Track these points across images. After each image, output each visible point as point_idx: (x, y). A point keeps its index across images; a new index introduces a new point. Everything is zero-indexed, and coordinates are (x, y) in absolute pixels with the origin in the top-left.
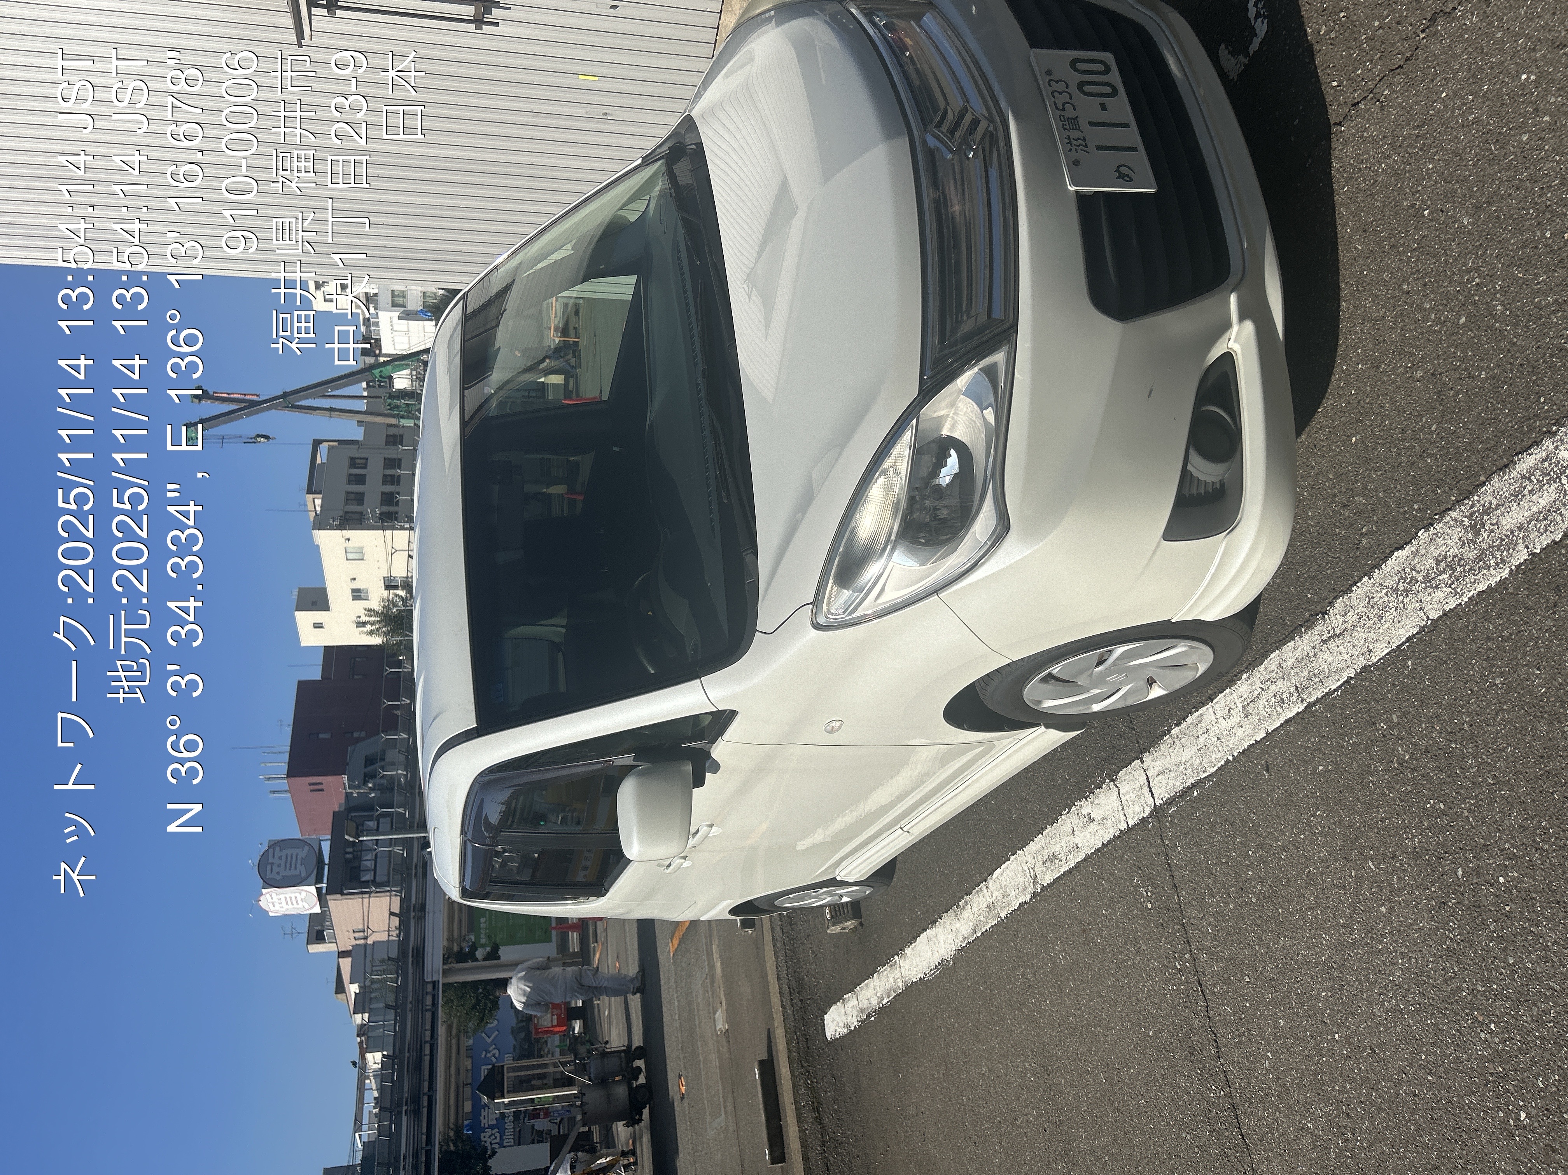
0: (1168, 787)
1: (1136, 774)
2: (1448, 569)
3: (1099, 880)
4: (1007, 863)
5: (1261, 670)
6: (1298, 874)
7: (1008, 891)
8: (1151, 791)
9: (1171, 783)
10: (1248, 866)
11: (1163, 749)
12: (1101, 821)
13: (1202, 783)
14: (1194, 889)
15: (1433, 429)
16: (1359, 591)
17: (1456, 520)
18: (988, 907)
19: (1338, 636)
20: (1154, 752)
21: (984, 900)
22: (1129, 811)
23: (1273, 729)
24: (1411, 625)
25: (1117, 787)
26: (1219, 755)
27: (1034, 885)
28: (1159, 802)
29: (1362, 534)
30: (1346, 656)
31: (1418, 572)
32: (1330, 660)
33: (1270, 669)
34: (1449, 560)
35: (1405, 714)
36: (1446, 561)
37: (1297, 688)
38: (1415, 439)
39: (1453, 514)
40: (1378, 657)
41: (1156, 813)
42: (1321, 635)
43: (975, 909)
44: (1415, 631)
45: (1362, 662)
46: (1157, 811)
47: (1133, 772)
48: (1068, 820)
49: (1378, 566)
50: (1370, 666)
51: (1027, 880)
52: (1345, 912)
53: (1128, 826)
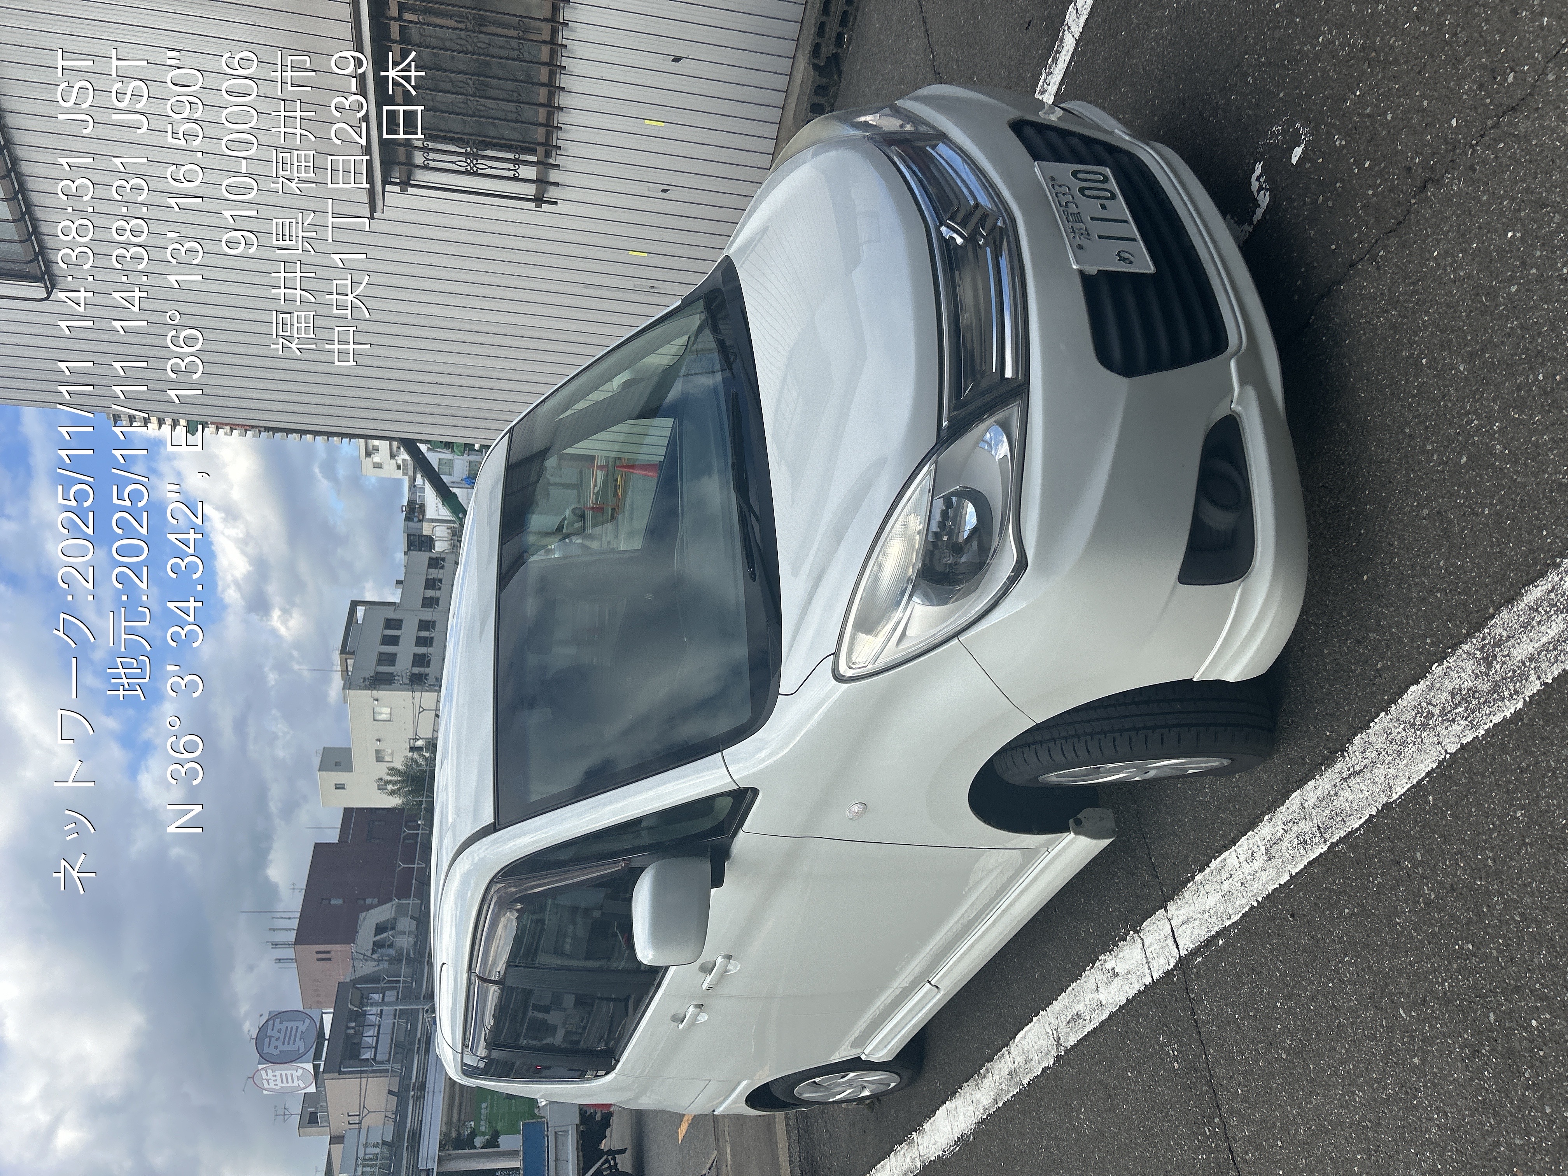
0: (1193, 937)
1: (1160, 924)
2: (1463, 702)
3: (1124, 1039)
4: (1030, 1025)
5: (1283, 811)
6: (1329, 1027)
7: (1031, 1056)
8: (1175, 941)
9: (1195, 932)
10: (1277, 1019)
11: (1187, 897)
12: (1125, 976)
13: (1227, 931)
14: (1222, 1046)
15: (1441, 564)
16: (1377, 727)
17: (1468, 653)
18: (1010, 1074)
19: (1358, 774)
20: (1178, 900)
21: (1006, 1066)
22: (1153, 963)
23: (1297, 870)
24: (1429, 760)
25: (1142, 939)
26: (1244, 901)
27: (1057, 1048)
28: (1183, 953)
29: (1377, 670)
30: (1367, 794)
31: (1434, 706)
32: (1351, 798)
33: (1291, 810)
34: (1464, 693)
35: (1428, 851)
36: (1461, 694)
37: (1319, 827)
38: (1424, 575)
39: (1465, 647)
40: (1399, 794)
41: (1181, 965)
42: (1341, 773)
43: (997, 1077)
44: (1435, 765)
45: (1384, 799)
46: (1183, 962)
47: (1157, 922)
48: (1091, 976)
49: (1395, 702)
50: (1392, 803)
51: (1050, 1042)
52: (1377, 1065)
53: (1153, 979)
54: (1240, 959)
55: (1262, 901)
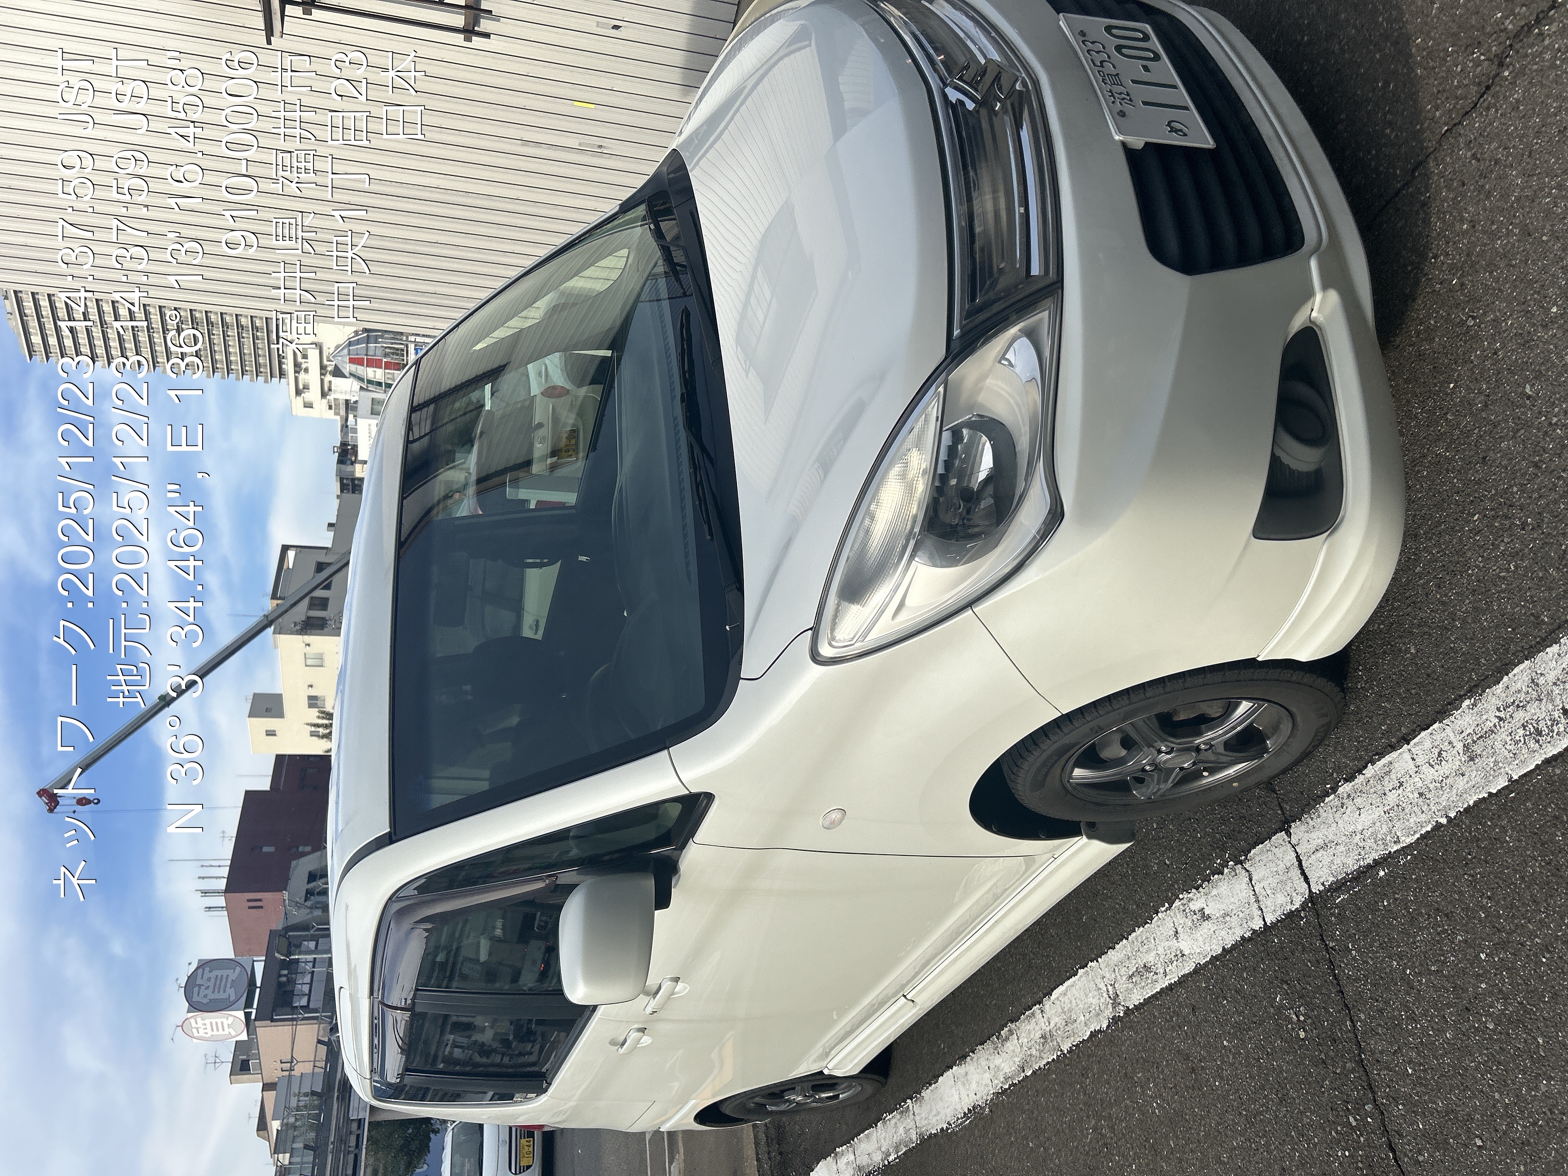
0: (1334, 867)
1: (1279, 851)
3: (1217, 998)
4: (1073, 979)
5: (1498, 691)
7: (1074, 1016)
8: (1303, 873)
9: (1337, 861)
10: (1480, 975)
11: (1324, 815)
12: (1220, 919)
13: (1393, 858)
18: (1043, 1037)
20: (1309, 820)
21: (1037, 1028)
22: (1268, 903)
23: (1522, 772)
25: (1248, 871)
26: (1423, 818)
27: (1114, 1008)
28: (1317, 888)
33: (1513, 689)
41: (1313, 904)
43: (1024, 1040)
46: (1315, 901)
47: (1273, 849)
48: (1168, 919)
51: (1102, 1000)
53: (1265, 923)
54: (1416, 896)
55: (1455, 817)
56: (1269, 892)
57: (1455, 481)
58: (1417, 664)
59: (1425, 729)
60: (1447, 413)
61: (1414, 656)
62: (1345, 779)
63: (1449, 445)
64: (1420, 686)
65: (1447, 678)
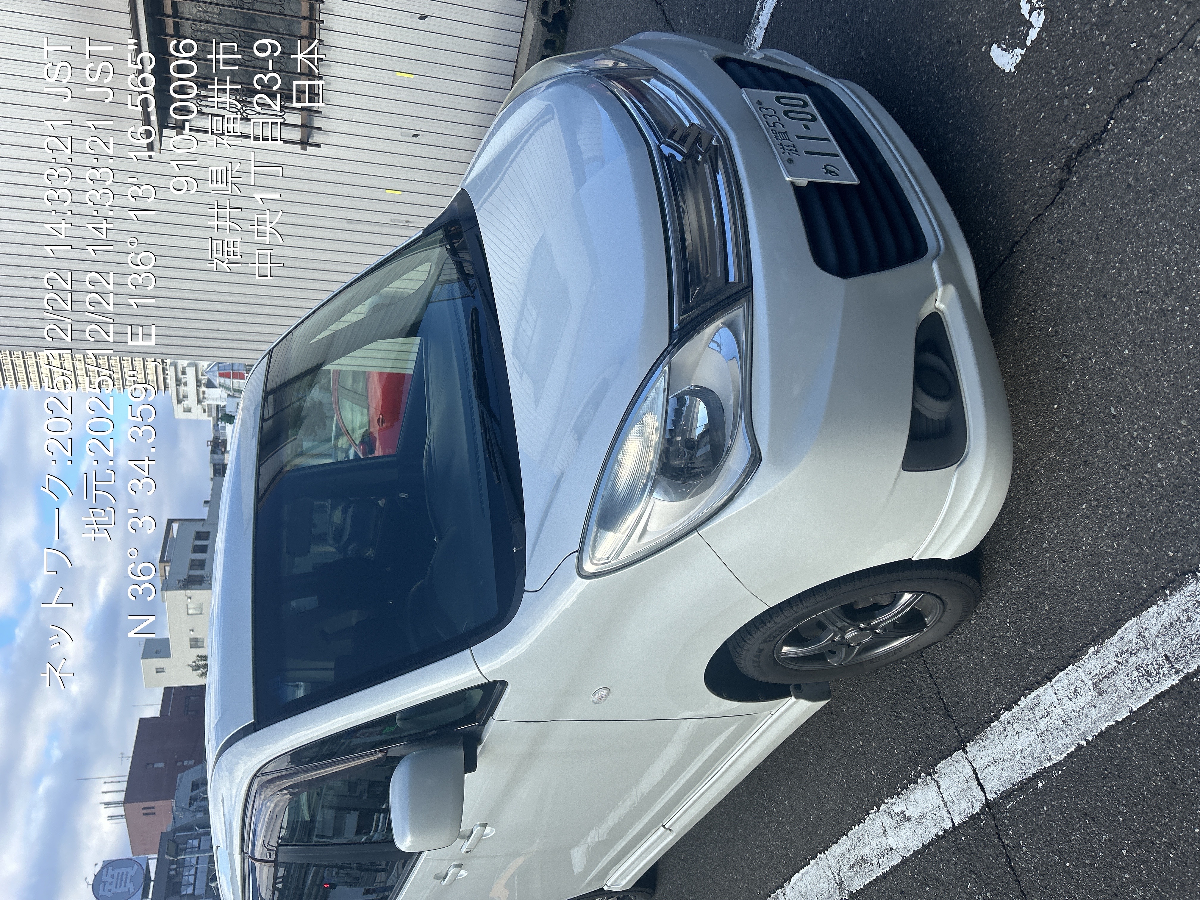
0: (1003, 779)
1: (959, 766)
3: (921, 885)
4: (807, 868)
5: (1115, 641)
8: (979, 784)
9: (1005, 774)
10: (1124, 868)
11: (992, 737)
12: (918, 820)
13: (1047, 772)
14: (1049, 896)
20: (980, 741)
22: (954, 808)
23: (1140, 706)
25: (936, 781)
26: (1068, 740)
27: (841, 892)
28: (991, 796)
33: (1125, 640)
37: (1168, 658)
41: (989, 809)
46: (991, 806)
47: (954, 763)
48: (877, 819)
51: (831, 886)
53: (954, 824)
54: (1068, 803)
55: (1092, 740)
56: (954, 799)
57: (1066, 478)
58: (1051, 619)
59: (1062, 670)
60: (1054, 427)
61: (1048, 613)
62: (1004, 708)
63: (1059, 450)
64: (1054, 635)
65: (1075, 630)
